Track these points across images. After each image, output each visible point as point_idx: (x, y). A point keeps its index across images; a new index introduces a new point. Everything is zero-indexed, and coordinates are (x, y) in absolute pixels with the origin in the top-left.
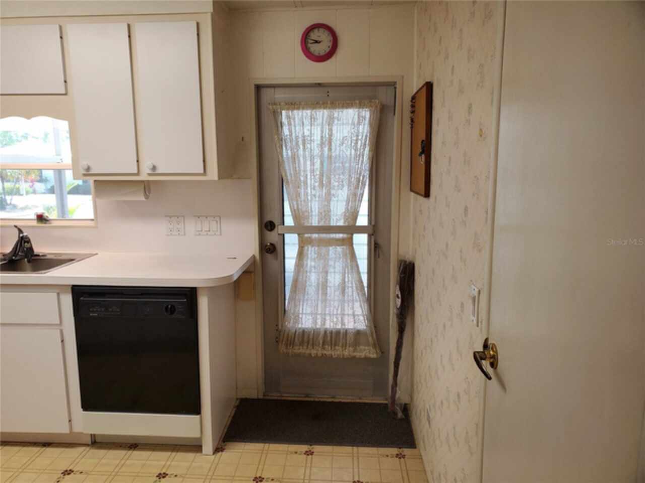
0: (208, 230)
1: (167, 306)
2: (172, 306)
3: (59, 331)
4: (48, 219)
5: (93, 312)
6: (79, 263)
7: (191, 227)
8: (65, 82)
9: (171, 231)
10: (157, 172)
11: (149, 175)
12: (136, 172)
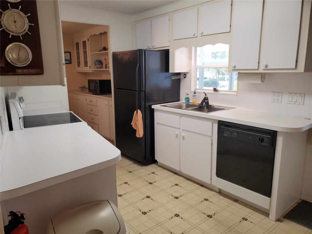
0: (291, 101)
1: (260, 138)
2: (262, 138)
3: (211, 139)
4: (218, 90)
5: (225, 134)
6: (226, 111)
7: (286, 99)
8: (230, 26)
9: (274, 100)
10: (268, 68)
11: (264, 70)
12: (257, 68)
